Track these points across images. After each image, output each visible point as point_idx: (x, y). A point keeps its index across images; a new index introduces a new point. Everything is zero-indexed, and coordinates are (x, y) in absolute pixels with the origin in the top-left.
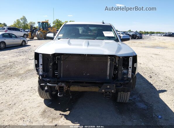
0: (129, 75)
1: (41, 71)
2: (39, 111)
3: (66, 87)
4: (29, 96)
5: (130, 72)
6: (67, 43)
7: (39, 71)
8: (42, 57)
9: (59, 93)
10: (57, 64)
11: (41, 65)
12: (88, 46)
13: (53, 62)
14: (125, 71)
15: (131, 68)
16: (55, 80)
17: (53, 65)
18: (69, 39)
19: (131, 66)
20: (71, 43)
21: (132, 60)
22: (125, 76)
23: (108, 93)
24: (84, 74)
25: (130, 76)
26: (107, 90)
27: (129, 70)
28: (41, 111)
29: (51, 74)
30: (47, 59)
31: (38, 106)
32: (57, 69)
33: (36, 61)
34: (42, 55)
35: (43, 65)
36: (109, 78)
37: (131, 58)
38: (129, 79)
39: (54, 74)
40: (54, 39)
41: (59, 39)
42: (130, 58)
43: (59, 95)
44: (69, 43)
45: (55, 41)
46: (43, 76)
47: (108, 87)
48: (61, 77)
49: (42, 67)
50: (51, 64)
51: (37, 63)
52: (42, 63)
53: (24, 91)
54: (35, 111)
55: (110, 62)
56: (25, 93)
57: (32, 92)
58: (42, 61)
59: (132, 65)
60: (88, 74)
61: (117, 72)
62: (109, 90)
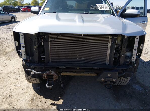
0: (133, 58)
1: (24, 55)
2: (26, 98)
3: (56, 76)
4: (15, 78)
5: (134, 55)
6: (55, 18)
7: (21, 55)
8: (23, 36)
9: (47, 83)
10: (44, 46)
11: (23, 47)
12: (84, 22)
13: (39, 44)
14: (128, 54)
15: (136, 51)
16: (42, 66)
17: (38, 47)
18: (57, 13)
19: (137, 48)
20: (60, 18)
21: (138, 40)
22: (128, 60)
23: (109, 82)
24: (78, 58)
25: (134, 60)
26: (107, 79)
27: (134, 53)
28: (29, 98)
29: (36, 58)
30: (31, 39)
31: (25, 92)
32: (43, 52)
33: (17, 42)
34: (23, 34)
35: (26, 47)
36: (108, 63)
37: (138, 37)
38: (132, 64)
39: (40, 58)
40: (40, 13)
41: (44, 13)
42: (136, 37)
43: (47, 86)
44: (57, 18)
45: (40, 15)
46: (27, 60)
47: (109, 75)
48: (49, 62)
49: (24, 50)
50: (36, 47)
51: (17, 45)
52: (24, 45)
53: (10, 73)
54: (22, 100)
55: (111, 43)
56: (11, 75)
57: (19, 73)
58: (24, 43)
59: (137, 46)
60: (83, 59)
61: (119, 55)
62: (111, 79)
